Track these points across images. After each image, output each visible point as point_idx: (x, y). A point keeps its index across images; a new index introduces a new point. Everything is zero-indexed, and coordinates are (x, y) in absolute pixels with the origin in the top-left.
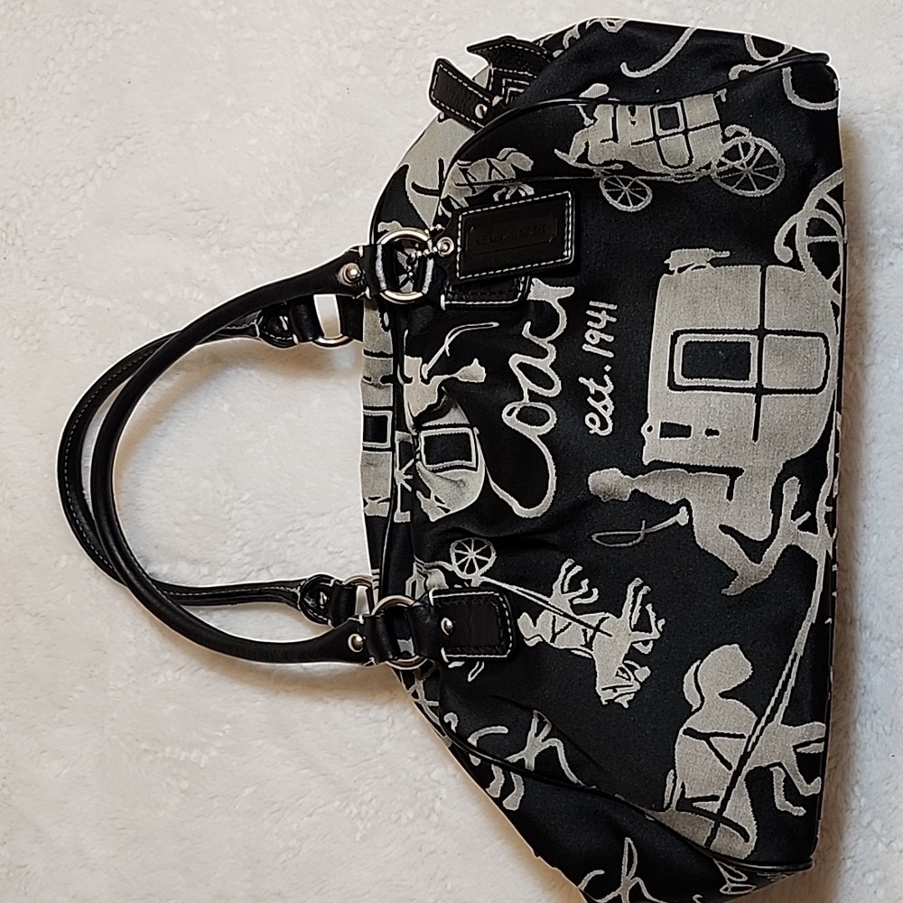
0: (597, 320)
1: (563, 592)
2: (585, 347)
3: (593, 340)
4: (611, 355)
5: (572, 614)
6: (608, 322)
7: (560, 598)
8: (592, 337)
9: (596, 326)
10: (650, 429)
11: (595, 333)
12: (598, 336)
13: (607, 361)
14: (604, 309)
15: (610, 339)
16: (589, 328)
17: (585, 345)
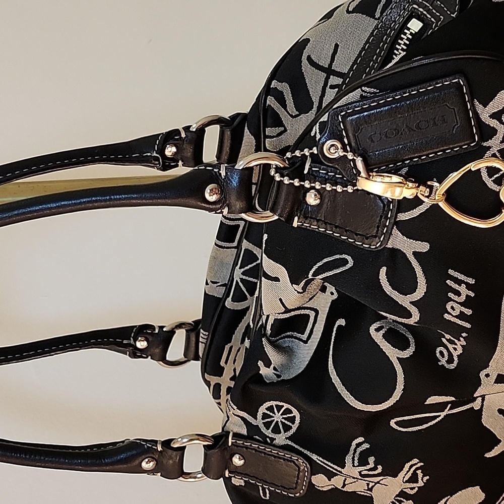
0: (458, 294)
1: (354, 466)
2: (446, 316)
3: (454, 310)
4: (468, 326)
5: (360, 477)
6: (467, 296)
7: (351, 469)
8: (452, 308)
9: (456, 298)
10: (487, 375)
11: (455, 305)
12: (459, 309)
13: (464, 329)
14: (463, 282)
15: (468, 312)
16: (451, 300)
17: (446, 314)
